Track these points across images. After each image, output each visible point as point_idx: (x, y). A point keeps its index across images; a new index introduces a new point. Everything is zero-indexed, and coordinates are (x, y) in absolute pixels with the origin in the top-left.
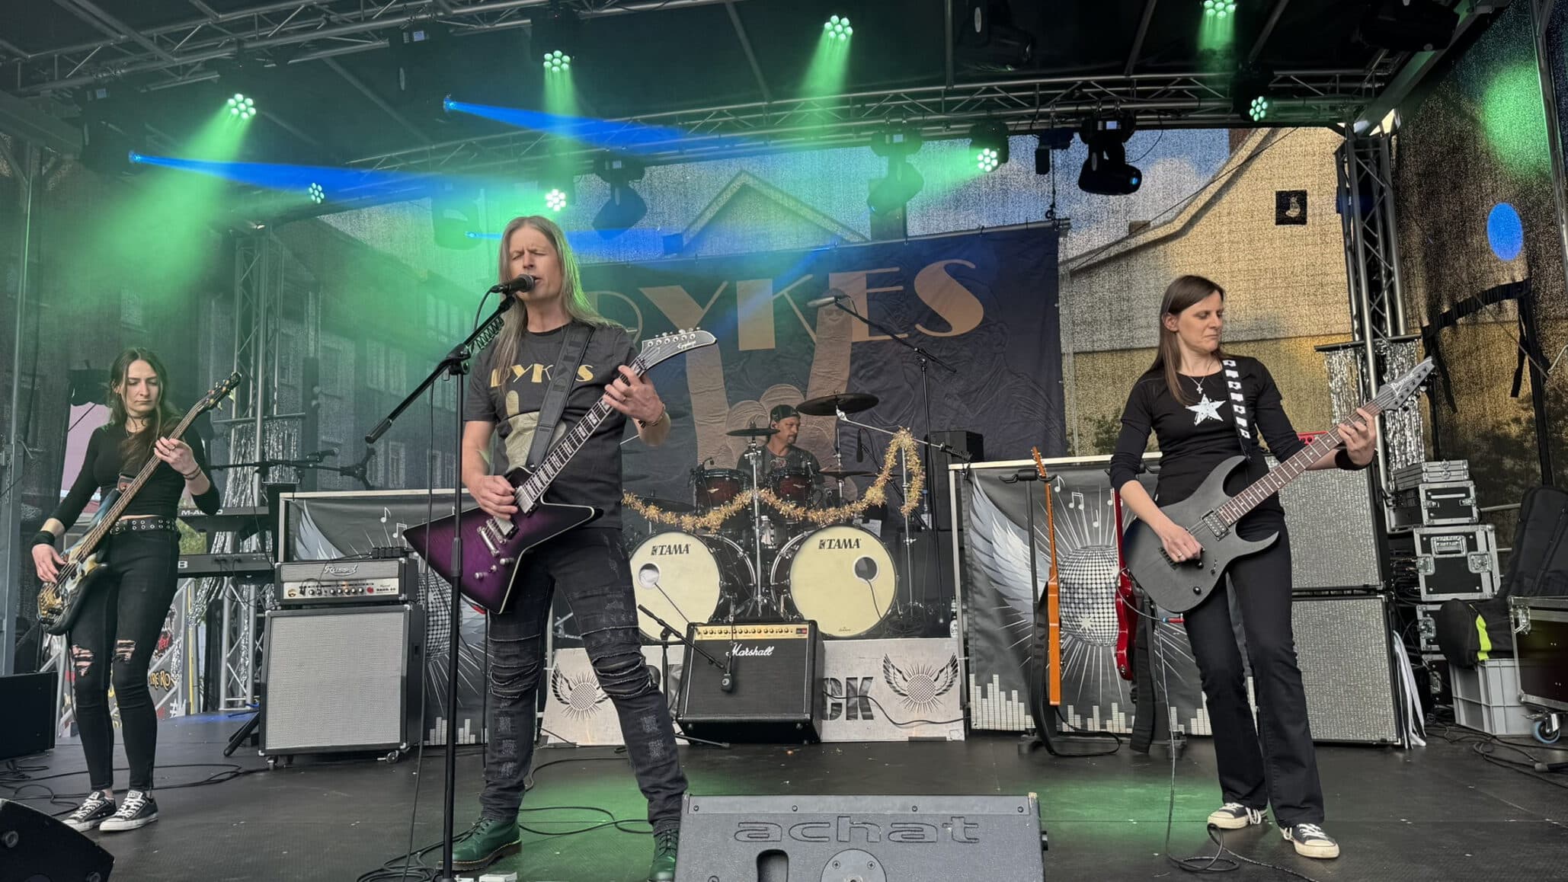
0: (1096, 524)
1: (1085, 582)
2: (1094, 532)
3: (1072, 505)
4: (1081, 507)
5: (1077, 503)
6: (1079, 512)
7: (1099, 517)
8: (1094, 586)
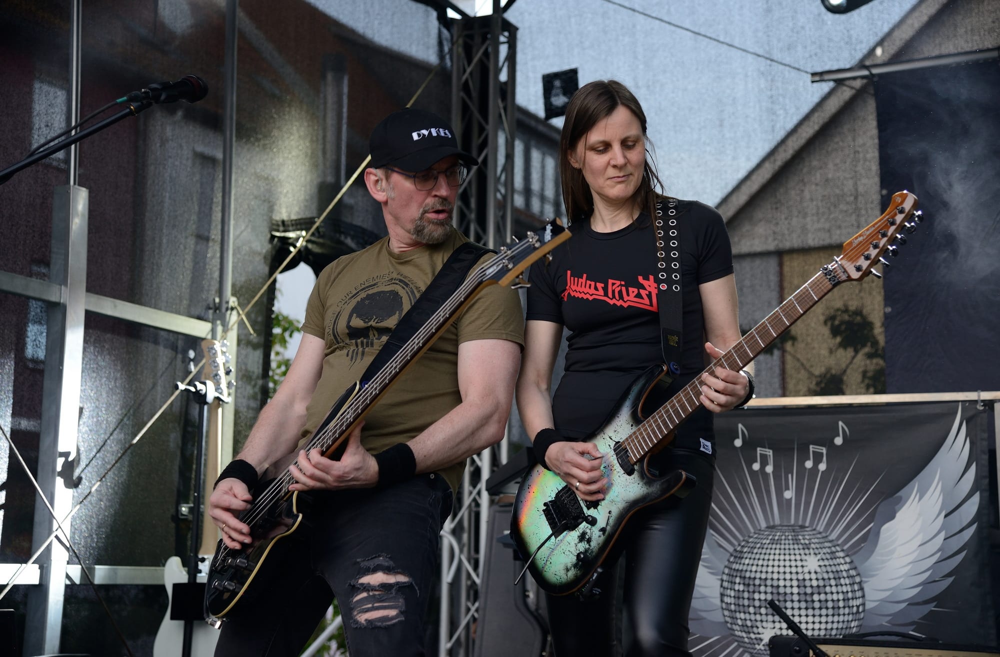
0: (788, 494)
1: (769, 576)
2: (784, 505)
3: (756, 466)
4: (769, 469)
5: (764, 463)
6: (765, 475)
7: (792, 481)
8: (782, 583)
